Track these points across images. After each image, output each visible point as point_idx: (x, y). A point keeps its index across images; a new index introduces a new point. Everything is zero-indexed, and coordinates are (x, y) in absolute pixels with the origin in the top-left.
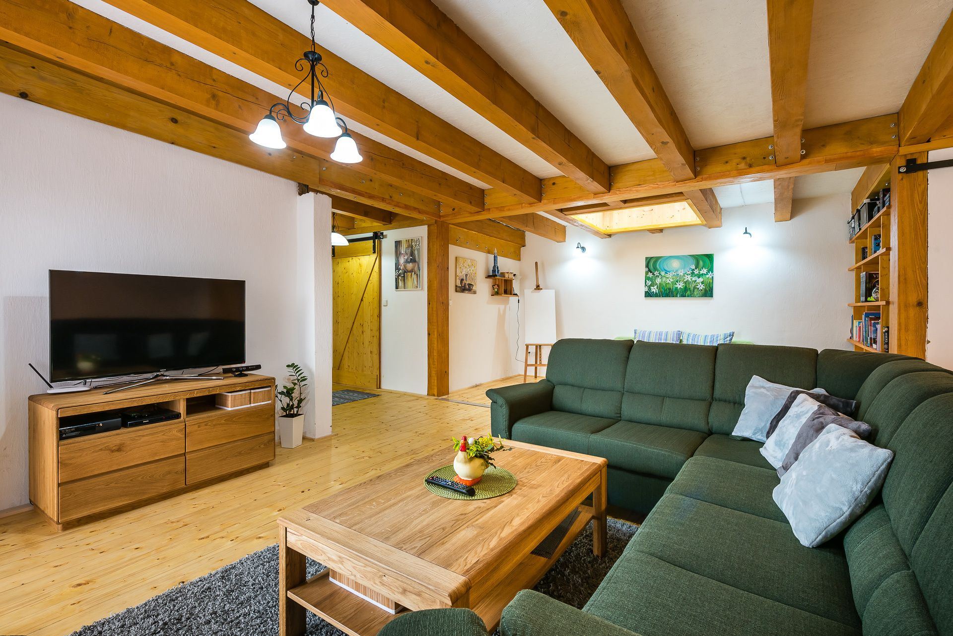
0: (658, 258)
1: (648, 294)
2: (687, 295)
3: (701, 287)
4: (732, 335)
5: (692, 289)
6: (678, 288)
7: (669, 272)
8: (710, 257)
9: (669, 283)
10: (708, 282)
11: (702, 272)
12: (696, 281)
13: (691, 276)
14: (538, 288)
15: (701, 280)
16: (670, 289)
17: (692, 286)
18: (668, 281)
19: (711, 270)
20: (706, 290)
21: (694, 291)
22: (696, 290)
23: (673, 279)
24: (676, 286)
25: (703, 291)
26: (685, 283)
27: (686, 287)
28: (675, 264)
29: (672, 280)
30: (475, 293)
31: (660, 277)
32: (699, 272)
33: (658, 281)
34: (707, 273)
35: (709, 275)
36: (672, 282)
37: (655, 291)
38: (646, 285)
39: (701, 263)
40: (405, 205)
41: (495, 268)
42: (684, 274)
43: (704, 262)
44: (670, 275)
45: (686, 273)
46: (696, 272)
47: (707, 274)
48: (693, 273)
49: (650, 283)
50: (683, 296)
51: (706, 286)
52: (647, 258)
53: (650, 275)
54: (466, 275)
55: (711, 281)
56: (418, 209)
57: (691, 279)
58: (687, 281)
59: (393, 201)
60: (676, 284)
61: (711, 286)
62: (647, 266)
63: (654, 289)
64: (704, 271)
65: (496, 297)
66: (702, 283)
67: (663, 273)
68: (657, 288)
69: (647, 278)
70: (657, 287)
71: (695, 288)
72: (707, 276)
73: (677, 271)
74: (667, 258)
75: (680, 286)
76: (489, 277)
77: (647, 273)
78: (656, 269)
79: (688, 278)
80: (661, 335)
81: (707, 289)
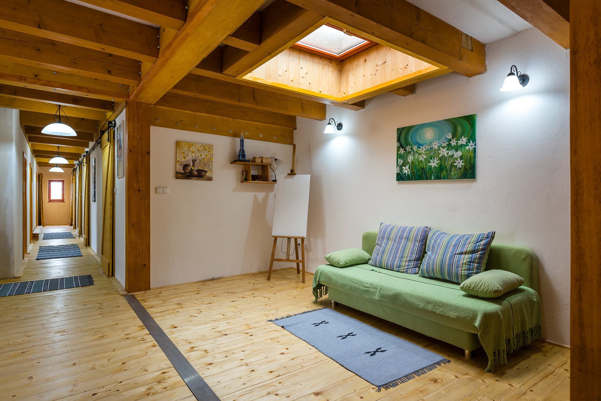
0: (410, 128)
1: (401, 177)
2: (442, 177)
3: (460, 164)
4: (492, 236)
5: (448, 167)
6: (433, 166)
7: (422, 146)
8: (470, 120)
9: (421, 161)
10: (469, 156)
11: (460, 142)
12: (453, 155)
13: (448, 150)
14: (292, 173)
15: (459, 153)
16: (423, 169)
17: (448, 164)
18: (421, 158)
19: (472, 138)
20: (465, 168)
21: (450, 171)
22: (453, 169)
23: (426, 155)
24: (430, 164)
25: (462, 170)
26: (440, 159)
27: (441, 165)
28: (429, 135)
29: (425, 157)
30: (210, 179)
31: (412, 153)
32: (457, 143)
33: (410, 158)
34: (466, 143)
35: (470, 147)
36: (425, 159)
37: (407, 172)
38: (397, 165)
39: (459, 129)
40: (62, 84)
41: (242, 153)
42: (439, 147)
43: (462, 127)
44: (423, 150)
45: (441, 146)
46: (453, 143)
47: (467, 145)
48: (449, 145)
49: (402, 161)
50: (438, 178)
51: (465, 162)
52: (398, 129)
53: (402, 151)
54: (194, 161)
55: (472, 155)
56: (87, 88)
57: (447, 153)
58: (442, 156)
59: (40, 80)
60: (429, 162)
61: (472, 162)
62: (399, 140)
63: (406, 170)
64: (463, 141)
65: (245, 184)
66: (461, 158)
67: (415, 148)
68: (409, 168)
69: (399, 156)
70: (409, 166)
71: (452, 166)
72: (467, 148)
73: (430, 144)
74: (420, 127)
75: (434, 164)
76: (234, 162)
77: (398, 150)
78: (407, 144)
79: (444, 152)
80: (404, 232)
81: (467, 167)
